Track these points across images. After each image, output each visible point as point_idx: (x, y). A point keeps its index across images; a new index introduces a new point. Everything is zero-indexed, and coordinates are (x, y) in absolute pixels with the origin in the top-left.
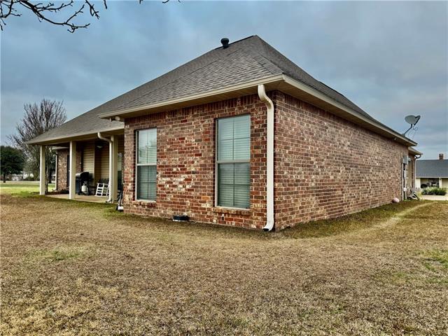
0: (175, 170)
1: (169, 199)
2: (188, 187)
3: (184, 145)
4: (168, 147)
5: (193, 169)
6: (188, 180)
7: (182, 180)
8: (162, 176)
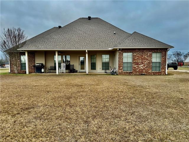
0: (139, 63)
1: (137, 70)
2: (144, 67)
3: (143, 58)
4: (137, 58)
5: (146, 63)
6: (144, 66)
7: (142, 66)
8: (135, 65)
